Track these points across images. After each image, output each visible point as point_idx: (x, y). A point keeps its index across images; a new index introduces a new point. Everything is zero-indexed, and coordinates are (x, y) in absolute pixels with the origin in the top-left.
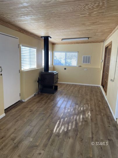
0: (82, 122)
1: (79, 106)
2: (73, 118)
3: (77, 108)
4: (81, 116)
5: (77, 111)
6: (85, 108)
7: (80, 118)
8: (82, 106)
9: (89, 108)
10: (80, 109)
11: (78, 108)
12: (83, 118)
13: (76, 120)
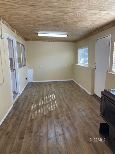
0: (39, 101)
1: (43, 114)
2: (46, 102)
3: (45, 111)
4: (40, 104)
5: (44, 107)
6: (36, 112)
7: (41, 103)
8: (40, 115)
9: (31, 114)
10: (41, 110)
11: (43, 111)
12: (39, 103)
13: (44, 101)
